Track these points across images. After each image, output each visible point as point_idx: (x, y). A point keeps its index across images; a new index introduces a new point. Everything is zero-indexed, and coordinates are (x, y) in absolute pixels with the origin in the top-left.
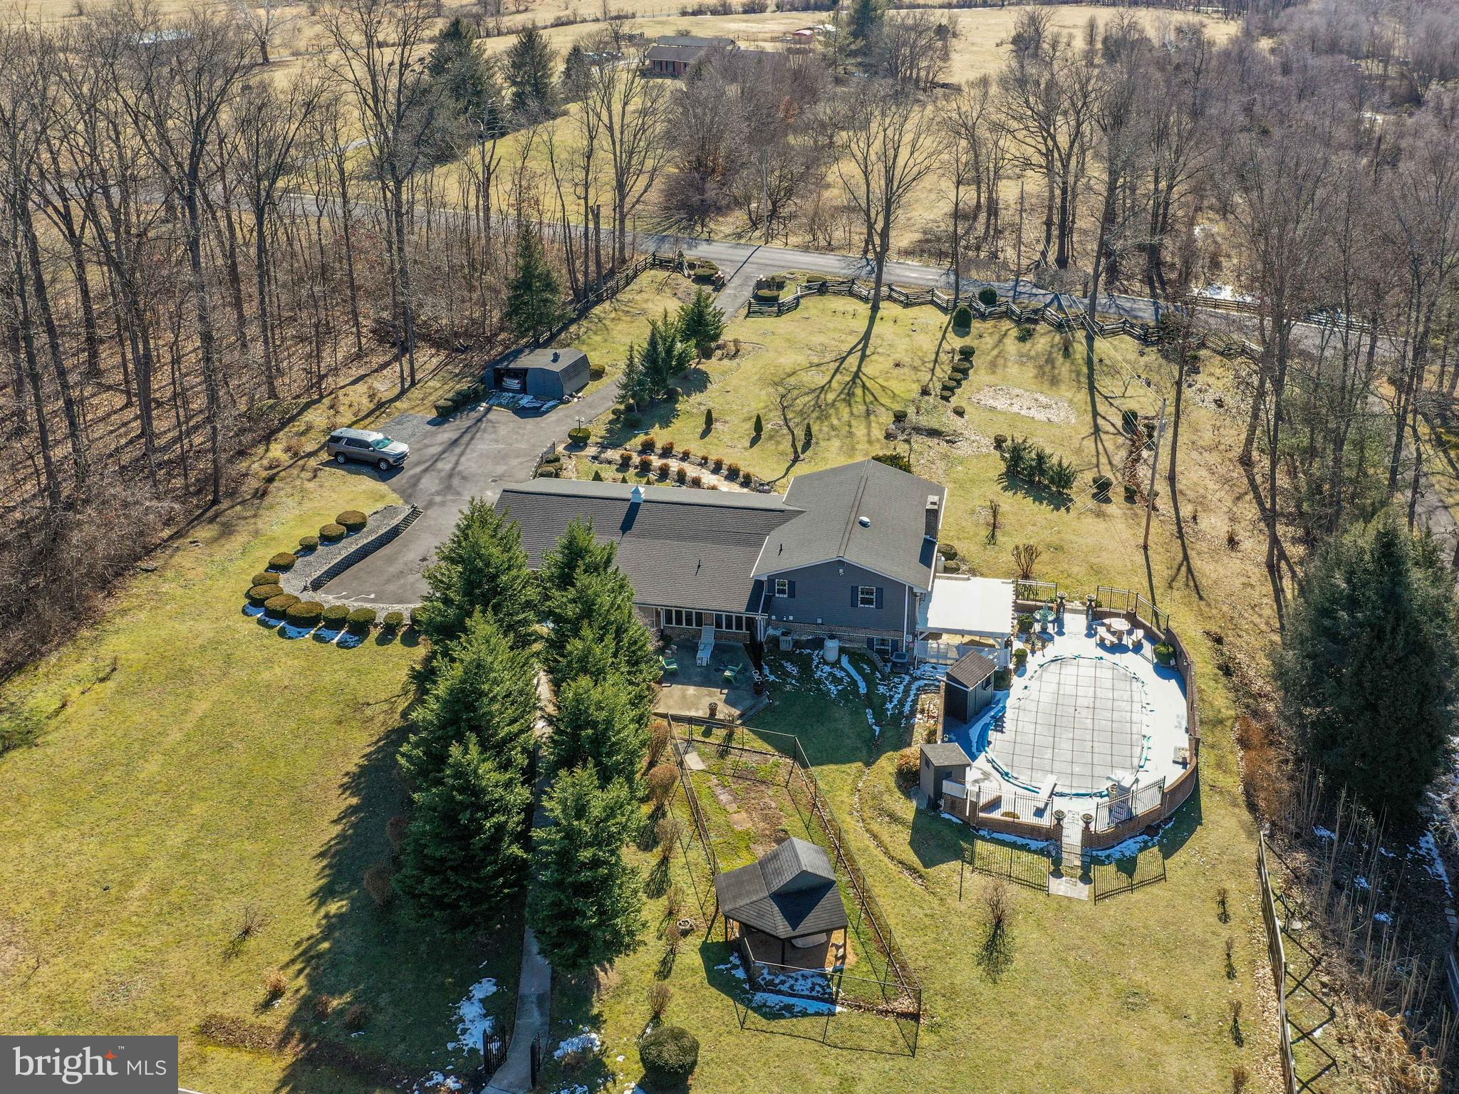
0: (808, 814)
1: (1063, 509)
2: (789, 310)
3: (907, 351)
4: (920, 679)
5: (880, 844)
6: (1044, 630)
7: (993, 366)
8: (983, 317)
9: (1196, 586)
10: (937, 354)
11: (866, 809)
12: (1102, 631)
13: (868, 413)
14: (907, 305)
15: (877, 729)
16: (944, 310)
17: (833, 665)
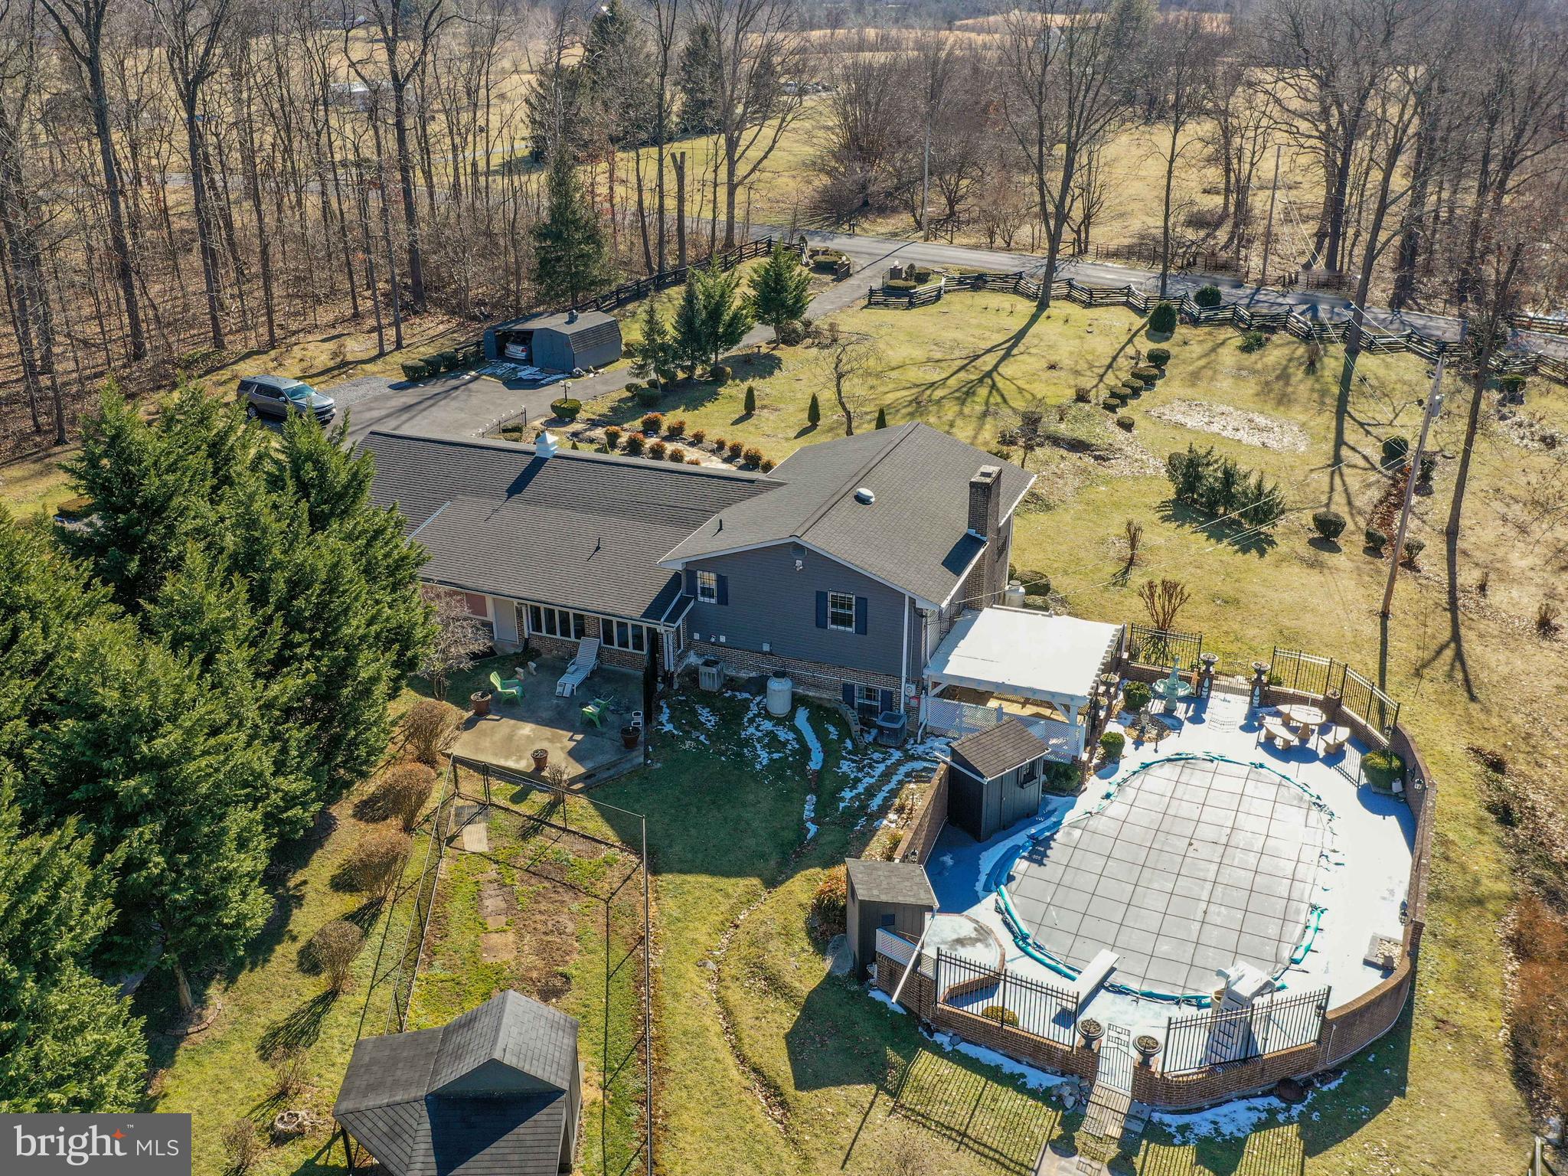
0: (623, 953)
1: (1254, 552)
2: (924, 303)
3: (1071, 353)
4: (919, 758)
5: (732, 1028)
6: (1169, 712)
7: (1194, 377)
8: (1195, 322)
9: (1467, 680)
10: (1114, 358)
11: (732, 961)
12: (1273, 724)
13: (985, 414)
14: (1088, 305)
15: (813, 829)
16: (1141, 312)
17: (779, 721)
